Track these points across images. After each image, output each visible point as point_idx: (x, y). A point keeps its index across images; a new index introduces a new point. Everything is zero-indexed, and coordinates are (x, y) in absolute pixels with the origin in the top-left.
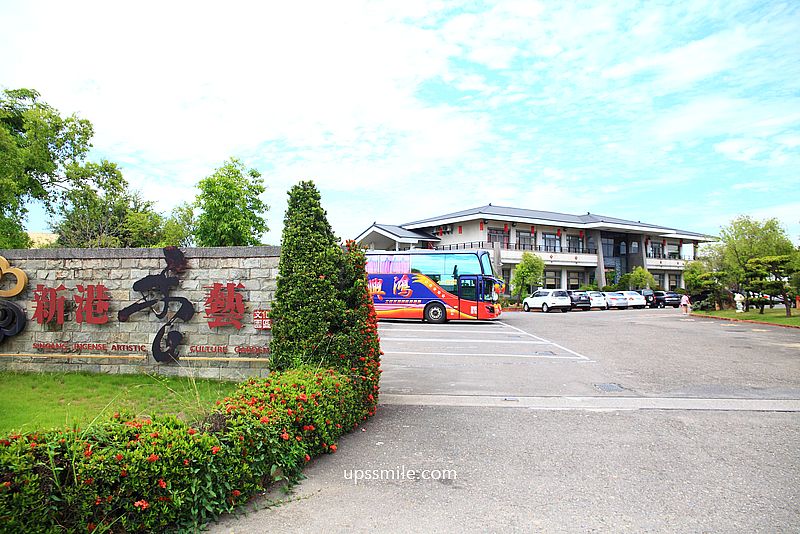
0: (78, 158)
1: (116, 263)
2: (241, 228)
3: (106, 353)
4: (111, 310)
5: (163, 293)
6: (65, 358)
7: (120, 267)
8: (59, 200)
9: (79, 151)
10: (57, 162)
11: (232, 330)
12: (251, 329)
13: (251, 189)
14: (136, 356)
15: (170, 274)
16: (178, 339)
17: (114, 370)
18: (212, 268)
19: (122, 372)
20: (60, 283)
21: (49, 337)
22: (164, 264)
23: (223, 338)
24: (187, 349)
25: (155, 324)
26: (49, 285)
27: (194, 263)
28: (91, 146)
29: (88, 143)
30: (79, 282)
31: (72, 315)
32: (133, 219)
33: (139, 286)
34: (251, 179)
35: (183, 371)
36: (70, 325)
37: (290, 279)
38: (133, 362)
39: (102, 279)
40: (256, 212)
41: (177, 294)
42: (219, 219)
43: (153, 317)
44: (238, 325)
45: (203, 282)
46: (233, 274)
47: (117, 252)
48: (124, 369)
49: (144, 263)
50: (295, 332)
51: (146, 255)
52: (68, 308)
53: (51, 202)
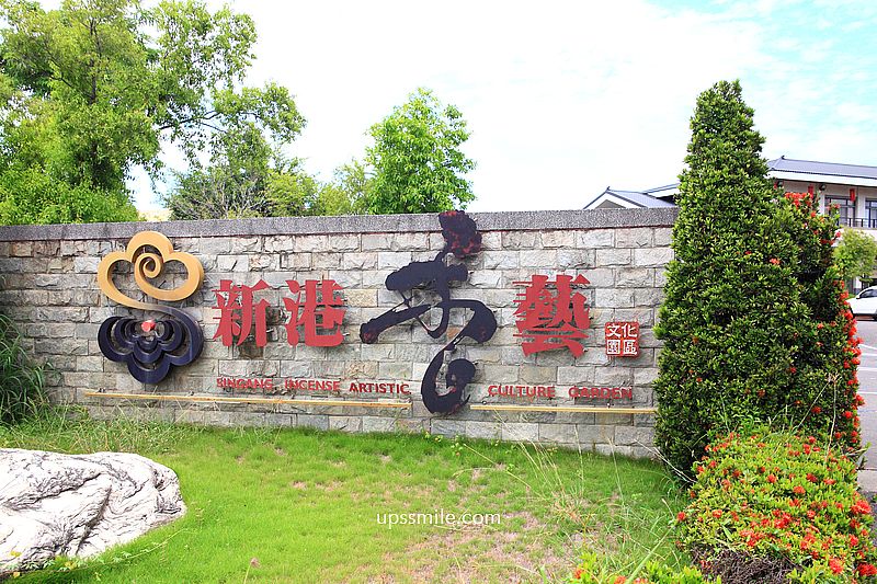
0: (235, 78)
1: (352, 242)
2: (436, 195)
3: (338, 396)
4: (346, 324)
5: (437, 292)
6: (268, 404)
7: (359, 249)
8: (208, 147)
9: (235, 67)
10: (203, 84)
11: (562, 358)
12: (598, 356)
13: (449, 136)
14: (392, 402)
15: (449, 259)
16: (465, 374)
17: (352, 425)
18: (526, 248)
19: (367, 429)
20: (257, 277)
21: (242, 369)
22: (438, 242)
23: (547, 372)
24: (482, 391)
25: (424, 347)
26: (239, 280)
27: (492, 240)
28: (253, 57)
29: (249, 53)
30: (290, 276)
31: (280, 331)
32: (279, 183)
33: (396, 282)
34: (447, 121)
35: (473, 429)
36: (275, 349)
37: (705, 266)
38: (386, 412)
39: (328, 269)
40: (455, 169)
41: (461, 294)
42: (404, 182)
43: (420, 334)
44: (574, 350)
45: (509, 274)
46: (564, 258)
47: (353, 222)
48: (371, 425)
49: (403, 240)
50: (723, 365)
51: (404, 226)
52: (272, 319)
53: (195, 151)
